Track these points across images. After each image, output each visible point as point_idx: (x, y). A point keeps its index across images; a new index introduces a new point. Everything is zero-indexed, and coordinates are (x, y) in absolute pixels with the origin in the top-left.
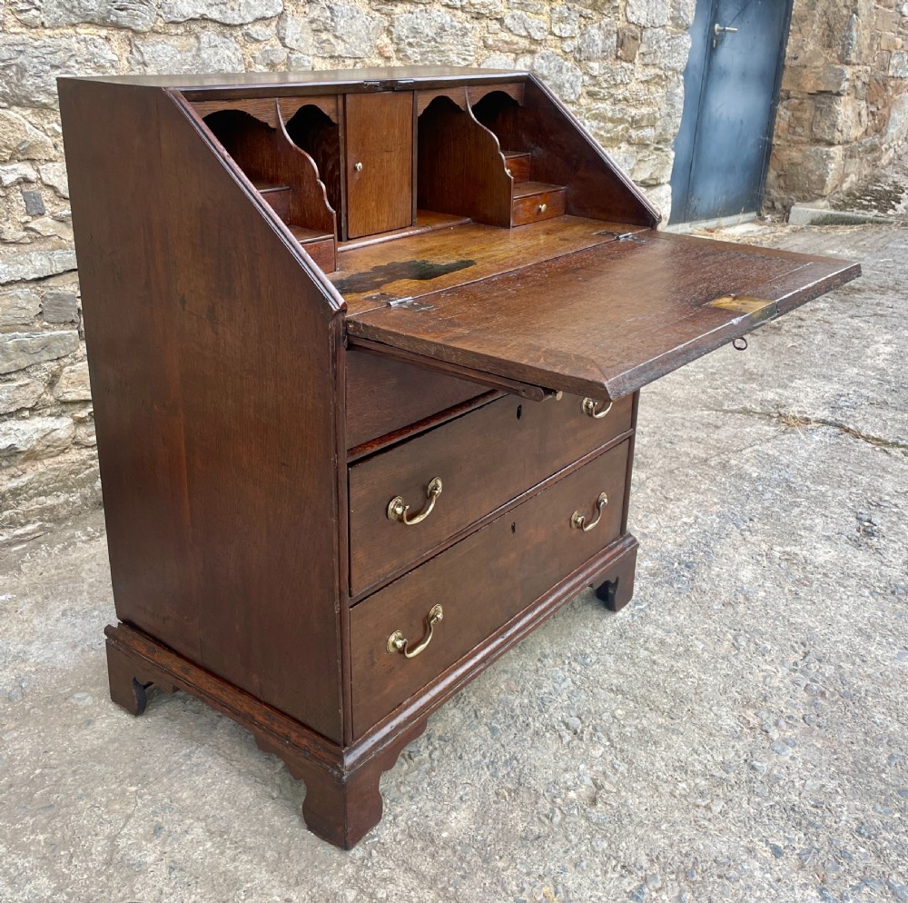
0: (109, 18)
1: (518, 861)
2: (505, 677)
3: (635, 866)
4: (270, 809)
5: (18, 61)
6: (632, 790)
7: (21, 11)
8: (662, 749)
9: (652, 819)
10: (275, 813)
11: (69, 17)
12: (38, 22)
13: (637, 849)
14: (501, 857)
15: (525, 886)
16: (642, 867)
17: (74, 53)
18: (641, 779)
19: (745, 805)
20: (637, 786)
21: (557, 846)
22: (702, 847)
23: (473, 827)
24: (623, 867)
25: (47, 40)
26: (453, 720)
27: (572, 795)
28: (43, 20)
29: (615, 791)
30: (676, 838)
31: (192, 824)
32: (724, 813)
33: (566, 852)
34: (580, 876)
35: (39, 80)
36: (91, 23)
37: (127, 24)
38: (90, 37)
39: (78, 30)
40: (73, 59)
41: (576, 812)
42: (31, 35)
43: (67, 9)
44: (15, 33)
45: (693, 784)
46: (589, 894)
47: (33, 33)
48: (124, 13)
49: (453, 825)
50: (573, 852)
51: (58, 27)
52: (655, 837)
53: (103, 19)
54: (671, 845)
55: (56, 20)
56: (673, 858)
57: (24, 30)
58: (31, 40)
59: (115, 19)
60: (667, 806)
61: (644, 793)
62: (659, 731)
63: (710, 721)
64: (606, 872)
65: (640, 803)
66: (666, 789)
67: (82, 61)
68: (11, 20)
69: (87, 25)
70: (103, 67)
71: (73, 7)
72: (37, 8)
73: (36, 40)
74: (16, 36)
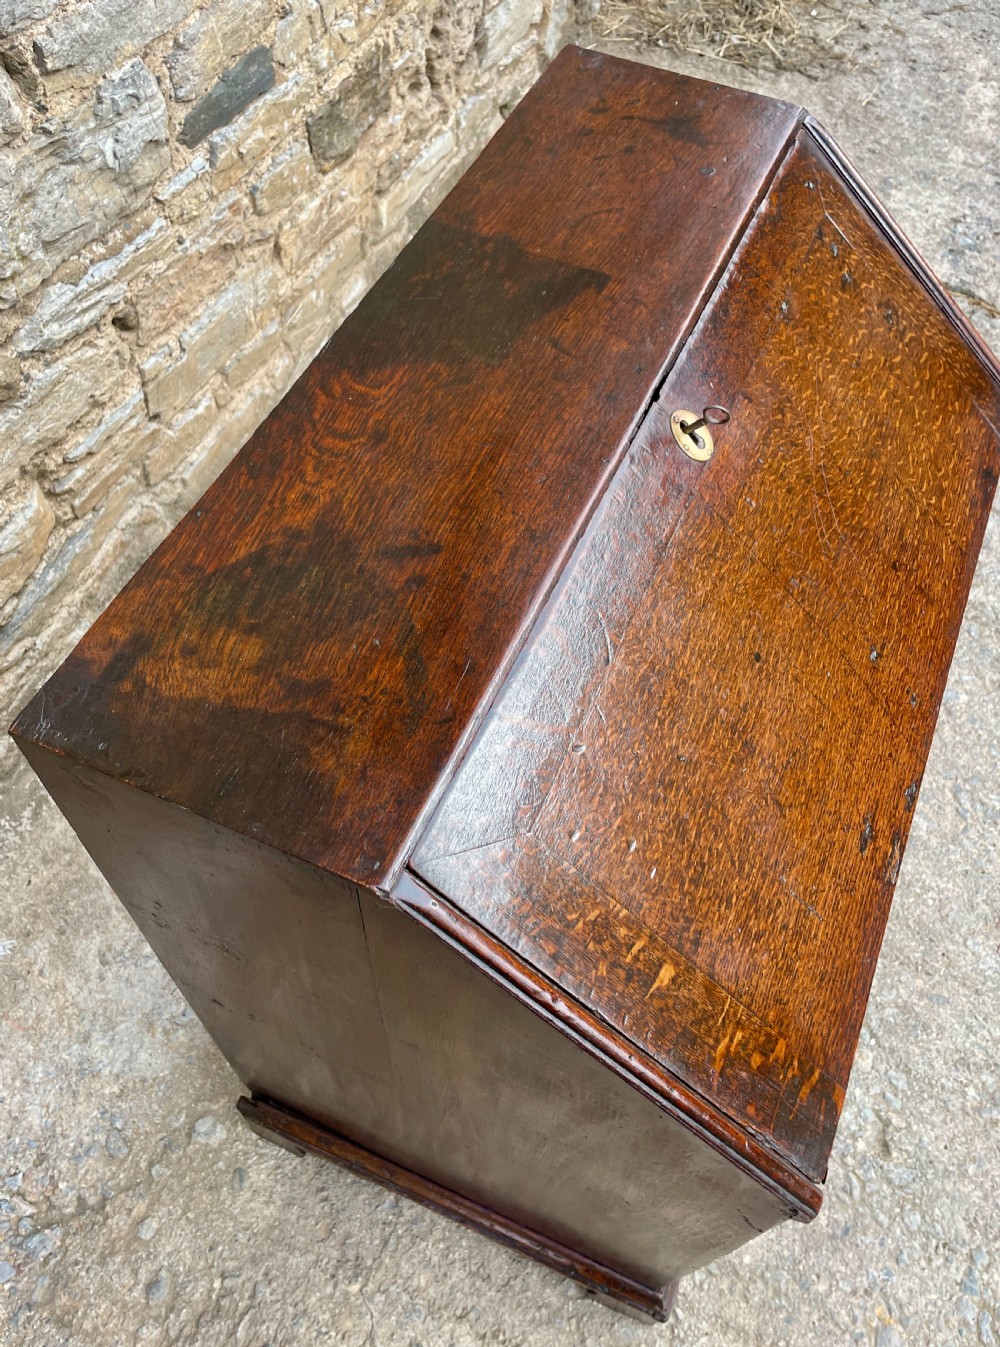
1: (838, 1276)
3: (957, 1242)
4: (534, 1277)
6: (922, 1120)
8: (934, 1035)
9: (955, 1161)
10: (544, 1285)
13: (953, 1215)
14: (818, 1277)
15: (856, 1311)
16: (964, 1241)
18: (926, 1096)
20: (925, 1109)
21: (870, 1237)
24: (945, 1245)
29: (903, 1124)
30: (988, 1185)
31: (453, 1331)
33: (882, 1243)
34: (907, 1277)
41: (873, 1173)
45: (980, 1085)
46: (924, 1302)
50: (890, 1241)
52: (966, 1190)
54: (985, 1198)
56: (992, 1216)
60: (964, 1134)
61: (934, 1118)
62: (922, 1004)
63: (970, 968)
64: (930, 1260)
65: (936, 1138)
66: (955, 1104)
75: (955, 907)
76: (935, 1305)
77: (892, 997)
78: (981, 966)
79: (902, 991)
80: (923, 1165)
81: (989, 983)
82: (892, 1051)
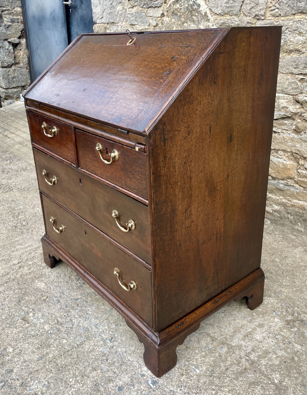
6: (20, 332)
7: (272, 10)
11: (292, 11)
12: (278, 14)
15: (4, 295)
17: (288, 27)
18: (24, 337)
20: (21, 335)
21: (13, 305)
23: (35, 288)
25: (281, 22)
26: (88, 290)
27: (31, 314)
28: (280, 13)
29: (24, 327)
33: (9, 307)
36: (302, 13)
38: (300, 19)
39: (296, 17)
40: (288, 30)
41: (23, 313)
42: (275, 20)
43: (291, 8)
47: (276, 19)
49: (39, 283)
51: (287, 16)
55: (286, 13)
57: (273, 18)
58: (274, 22)
60: (5, 340)
61: (17, 335)
62: (45, 352)
63: (39, 377)
65: (12, 332)
66: (13, 343)
67: (292, 30)
68: (268, 14)
69: (300, 14)
70: (302, 33)
71: (294, 6)
72: (278, 8)
73: (277, 22)
74: (269, 21)
75: (61, 388)
77: (55, 345)
78: (36, 381)
79: (54, 349)
80: (12, 325)
81: (29, 380)
82: (42, 335)
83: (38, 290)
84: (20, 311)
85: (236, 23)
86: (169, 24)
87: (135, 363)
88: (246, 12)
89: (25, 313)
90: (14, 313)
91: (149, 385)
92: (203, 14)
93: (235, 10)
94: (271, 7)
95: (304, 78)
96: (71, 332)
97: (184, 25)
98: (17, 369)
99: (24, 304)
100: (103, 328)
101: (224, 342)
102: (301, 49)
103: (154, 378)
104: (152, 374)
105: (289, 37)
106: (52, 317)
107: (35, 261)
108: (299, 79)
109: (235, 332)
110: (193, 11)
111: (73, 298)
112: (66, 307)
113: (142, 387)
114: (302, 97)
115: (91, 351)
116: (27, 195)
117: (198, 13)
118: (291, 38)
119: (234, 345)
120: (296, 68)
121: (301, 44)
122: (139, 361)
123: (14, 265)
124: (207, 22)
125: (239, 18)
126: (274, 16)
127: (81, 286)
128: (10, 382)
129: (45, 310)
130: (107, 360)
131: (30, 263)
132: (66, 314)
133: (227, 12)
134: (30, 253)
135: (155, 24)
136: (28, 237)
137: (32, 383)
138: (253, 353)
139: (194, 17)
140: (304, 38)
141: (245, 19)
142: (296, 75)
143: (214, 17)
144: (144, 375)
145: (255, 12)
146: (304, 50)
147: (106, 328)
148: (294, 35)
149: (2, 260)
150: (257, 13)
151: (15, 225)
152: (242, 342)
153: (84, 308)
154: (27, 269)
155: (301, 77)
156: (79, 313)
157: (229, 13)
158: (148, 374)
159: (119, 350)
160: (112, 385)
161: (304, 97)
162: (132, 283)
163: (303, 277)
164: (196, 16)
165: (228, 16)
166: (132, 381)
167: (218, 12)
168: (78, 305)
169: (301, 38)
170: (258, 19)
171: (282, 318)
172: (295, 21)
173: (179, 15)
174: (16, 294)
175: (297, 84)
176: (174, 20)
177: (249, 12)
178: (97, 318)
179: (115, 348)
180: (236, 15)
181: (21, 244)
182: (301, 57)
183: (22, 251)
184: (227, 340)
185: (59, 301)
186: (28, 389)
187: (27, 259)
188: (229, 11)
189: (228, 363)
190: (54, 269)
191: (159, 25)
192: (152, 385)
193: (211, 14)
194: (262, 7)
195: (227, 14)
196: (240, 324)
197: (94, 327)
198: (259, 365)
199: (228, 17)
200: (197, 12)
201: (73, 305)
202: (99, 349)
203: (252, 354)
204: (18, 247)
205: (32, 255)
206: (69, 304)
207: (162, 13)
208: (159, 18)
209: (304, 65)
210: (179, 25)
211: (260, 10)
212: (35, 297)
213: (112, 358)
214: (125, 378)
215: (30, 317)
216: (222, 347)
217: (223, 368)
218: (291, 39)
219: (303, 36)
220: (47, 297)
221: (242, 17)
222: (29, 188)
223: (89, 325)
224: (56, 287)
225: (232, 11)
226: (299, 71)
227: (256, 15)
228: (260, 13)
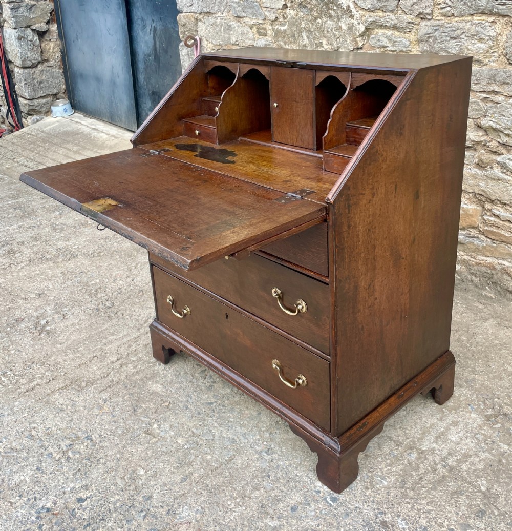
0: (493, 10)
2: (255, 413)
5: (435, 34)
6: (147, 449)
7: (442, 8)
8: (172, 469)
11: (469, 11)
12: (450, 14)
15: (112, 404)
17: (464, 31)
18: (154, 454)
19: (117, 497)
20: (150, 453)
21: (127, 415)
22: (99, 467)
23: (151, 391)
25: (454, 24)
26: (222, 390)
27: (155, 426)
28: (453, 12)
29: (150, 442)
32: (116, 485)
33: (123, 419)
35: (444, 45)
36: (483, 13)
37: (506, 14)
38: (480, 21)
39: (475, 18)
40: (464, 34)
41: (144, 425)
42: (447, 21)
43: (468, 6)
44: (439, 20)
48: (505, 7)
49: (154, 385)
51: (463, 16)
53: (490, 11)
55: (461, 13)
57: (443, 18)
58: (446, 23)
59: (497, 11)
60: (131, 461)
61: (145, 453)
62: (187, 472)
63: (188, 502)
64: (105, 430)
65: (138, 450)
66: (143, 464)
67: (470, 35)
68: (437, 13)
69: (480, 15)
70: (484, 39)
71: (472, 5)
72: (450, 6)
73: (449, 23)
74: (438, 22)
75: (220, 513)
76: (93, 425)
77: (197, 462)
78: (186, 507)
79: (197, 467)
80: (134, 441)
81: (176, 506)
82: (177, 451)
83: (154, 393)
84: (139, 422)
85: (393, 22)
86: (294, 19)
87: (304, 478)
88: (406, 9)
89: (146, 425)
90: (132, 425)
91: (328, 502)
92: (345, 8)
93: (391, 5)
94: (440, 4)
95: (488, 96)
96: (214, 445)
97: (317, 21)
98: (158, 494)
99: (141, 413)
100: (254, 438)
101: (412, 446)
102: (483, 59)
103: (333, 494)
104: (329, 490)
105: (466, 44)
106: (183, 427)
107: (140, 355)
108: (481, 98)
109: (424, 433)
110: (331, 3)
111: (205, 402)
112: (199, 414)
113: (320, 506)
114: (487, 121)
115: (246, 467)
116: (99, 262)
117: (337, 7)
118: (468, 45)
119: (425, 449)
120: (476, 84)
121: (482, 53)
122: (309, 475)
123: (113, 362)
124: (350, 19)
125: (396, 15)
126: (445, 15)
127: (210, 386)
128: (152, 510)
129: (173, 420)
130: (269, 476)
131: (133, 359)
132: (201, 423)
133: (379, 7)
134: (130, 346)
135: (274, 18)
136: (120, 323)
137: (181, 510)
138: (450, 457)
139: (332, 12)
140: (487, 45)
141: (405, 18)
142: (477, 93)
143: (360, 12)
144: (319, 492)
145: (418, 9)
146: (487, 60)
147: (258, 437)
148: (473, 42)
149: (94, 357)
150: (421, 11)
151: (96, 307)
152: (435, 445)
153: (222, 415)
154: (132, 368)
155: (485, 95)
156: (217, 421)
157: (381, 9)
158: (324, 490)
159: (281, 463)
160: (282, 505)
161: (489, 122)
162: (299, 379)
163: (500, 359)
164: (334, 10)
165: (381, 12)
166: (306, 500)
167: (367, 7)
168: (214, 411)
169: (482, 45)
170: (422, 18)
171: (481, 413)
172: (474, 24)
173: (309, 8)
174: (126, 401)
175: (479, 105)
176: (302, 14)
177: (409, 9)
178: (242, 426)
179: (275, 461)
180: (392, 12)
181: (113, 334)
182: (482, 70)
183: (118, 343)
184: (415, 444)
185: (187, 408)
186: (178, 518)
187: (128, 354)
188: (381, 6)
189: (421, 471)
190: (168, 365)
191: (280, 20)
192: (331, 503)
193: (356, 8)
194: (429, 4)
195: (379, 9)
196: (429, 423)
197: (241, 438)
198: (460, 471)
199: (381, 14)
200: (336, 5)
201: (207, 411)
202: (256, 464)
203: (449, 459)
204: (110, 338)
205: (134, 347)
206: (202, 410)
207: (284, 3)
208: (280, 11)
209: (487, 81)
210: (310, 21)
211: (426, 7)
212: (154, 404)
213: (274, 473)
214: (297, 497)
215: (154, 429)
216: (410, 453)
217: (416, 477)
218: (469, 47)
219: (484, 43)
220: (170, 403)
221: (400, 14)
222: (100, 252)
223: (235, 435)
224: (178, 388)
225: (386, 6)
226: (481, 88)
227: (420, 14)
228: (426, 12)
